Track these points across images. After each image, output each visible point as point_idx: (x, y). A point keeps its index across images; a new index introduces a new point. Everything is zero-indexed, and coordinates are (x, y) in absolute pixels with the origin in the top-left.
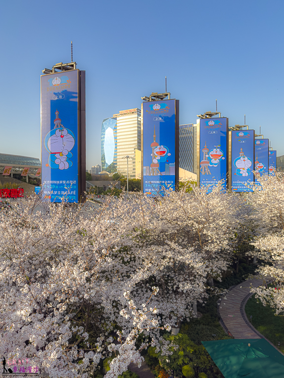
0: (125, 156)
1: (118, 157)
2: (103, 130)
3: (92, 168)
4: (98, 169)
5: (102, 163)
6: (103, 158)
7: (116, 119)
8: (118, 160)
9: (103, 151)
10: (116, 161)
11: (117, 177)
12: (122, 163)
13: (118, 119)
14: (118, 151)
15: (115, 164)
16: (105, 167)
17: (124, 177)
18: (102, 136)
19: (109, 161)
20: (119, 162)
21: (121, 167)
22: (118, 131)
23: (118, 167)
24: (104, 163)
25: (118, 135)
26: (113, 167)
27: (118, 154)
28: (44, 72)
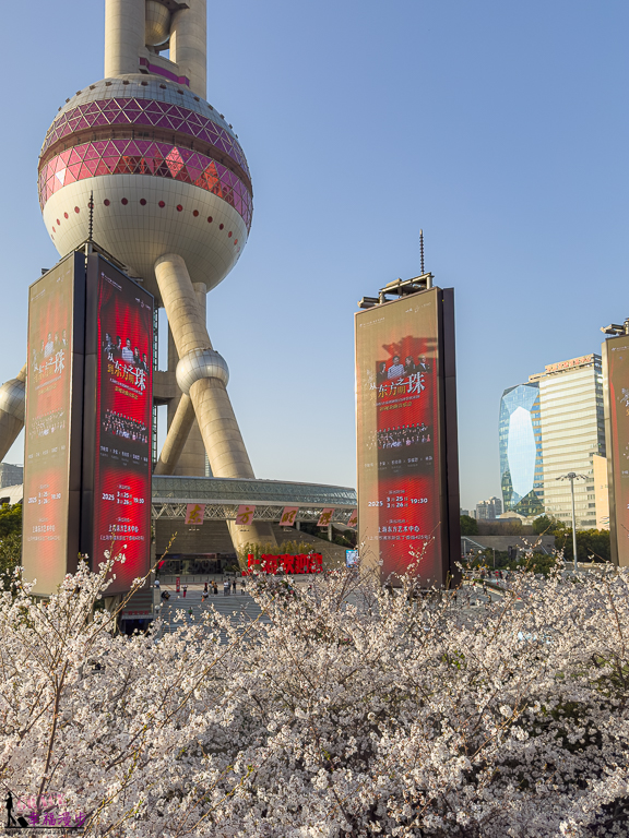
0: (566, 474)
1: (545, 477)
2: (504, 414)
3: (479, 506)
4: (495, 508)
5: (505, 493)
6: (506, 480)
7: (536, 385)
8: (545, 485)
9: (504, 463)
10: (541, 486)
11: (545, 526)
12: (558, 492)
13: (541, 385)
14: (545, 461)
15: (538, 493)
16: (512, 503)
17: (563, 525)
18: (503, 429)
19: (522, 488)
20: (549, 489)
21: (554, 500)
22: (542, 415)
23: (546, 501)
24: (508, 494)
25: (543, 422)
26: (533, 501)
27: (545, 469)
28: (362, 306)
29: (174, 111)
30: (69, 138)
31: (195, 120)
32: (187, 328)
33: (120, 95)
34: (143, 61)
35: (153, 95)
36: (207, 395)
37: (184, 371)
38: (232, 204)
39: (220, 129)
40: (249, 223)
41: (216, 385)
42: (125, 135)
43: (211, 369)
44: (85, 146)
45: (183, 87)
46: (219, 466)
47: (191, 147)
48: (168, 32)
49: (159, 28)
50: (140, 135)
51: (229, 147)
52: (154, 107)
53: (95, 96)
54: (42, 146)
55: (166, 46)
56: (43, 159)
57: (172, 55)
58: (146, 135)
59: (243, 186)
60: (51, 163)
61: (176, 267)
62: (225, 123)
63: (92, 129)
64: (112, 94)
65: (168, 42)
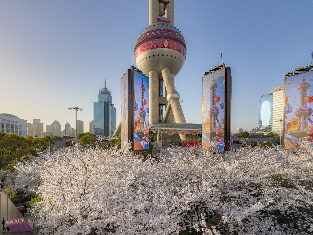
0: (279, 120)
1: (273, 121)
2: (260, 103)
3: (252, 130)
4: (257, 130)
5: (259, 126)
6: (260, 122)
7: (272, 94)
8: (273, 123)
9: (260, 117)
10: (272, 123)
11: (271, 135)
12: (277, 125)
13: (273, 94)
14: (273, 116)
15: (271, 126)
16: (262, 129)
17: (278, 135)
18: (260, 108)
19: (265, 124)
20: (274, 124)
21: (276, 128)
22: (273, 103)
23: (273, 128)
24: (260, 126)
25: (273, 105)
26: (269, 128)
27: (273, 119)
28: (205, 75)
29: (166, 31)
30: (141, 42)
31: (171, 32)
32: (169, 86)
33: (152, 29)
34: (158, 19)
35: (160, 27)
36: (174, 102)
37: (168, 97)
38: (181, 52)
39: (177, 33)
40: (185, 57)
41: (177, 100)
42: (154, 39)
43: (175, 96)
44: (144, 44)
45: (168, 24)
46: (177, 121)
47: (170, 39)
48: (164, 10)
49: (162, 10)
50: (157, 38)
51: (180, 37)
52: (161, 30)
53: (147, 30)
54: (135, 46)
55: (164, 14)
56: (135, 48)
57: (165, 16)
58: (159, 38)
59: (184, 47)
60: (137, 49)
61: (166, 71)
62: (179, 31)
63: (146, 39)
64: (151, 29)
65: (164, 13)
